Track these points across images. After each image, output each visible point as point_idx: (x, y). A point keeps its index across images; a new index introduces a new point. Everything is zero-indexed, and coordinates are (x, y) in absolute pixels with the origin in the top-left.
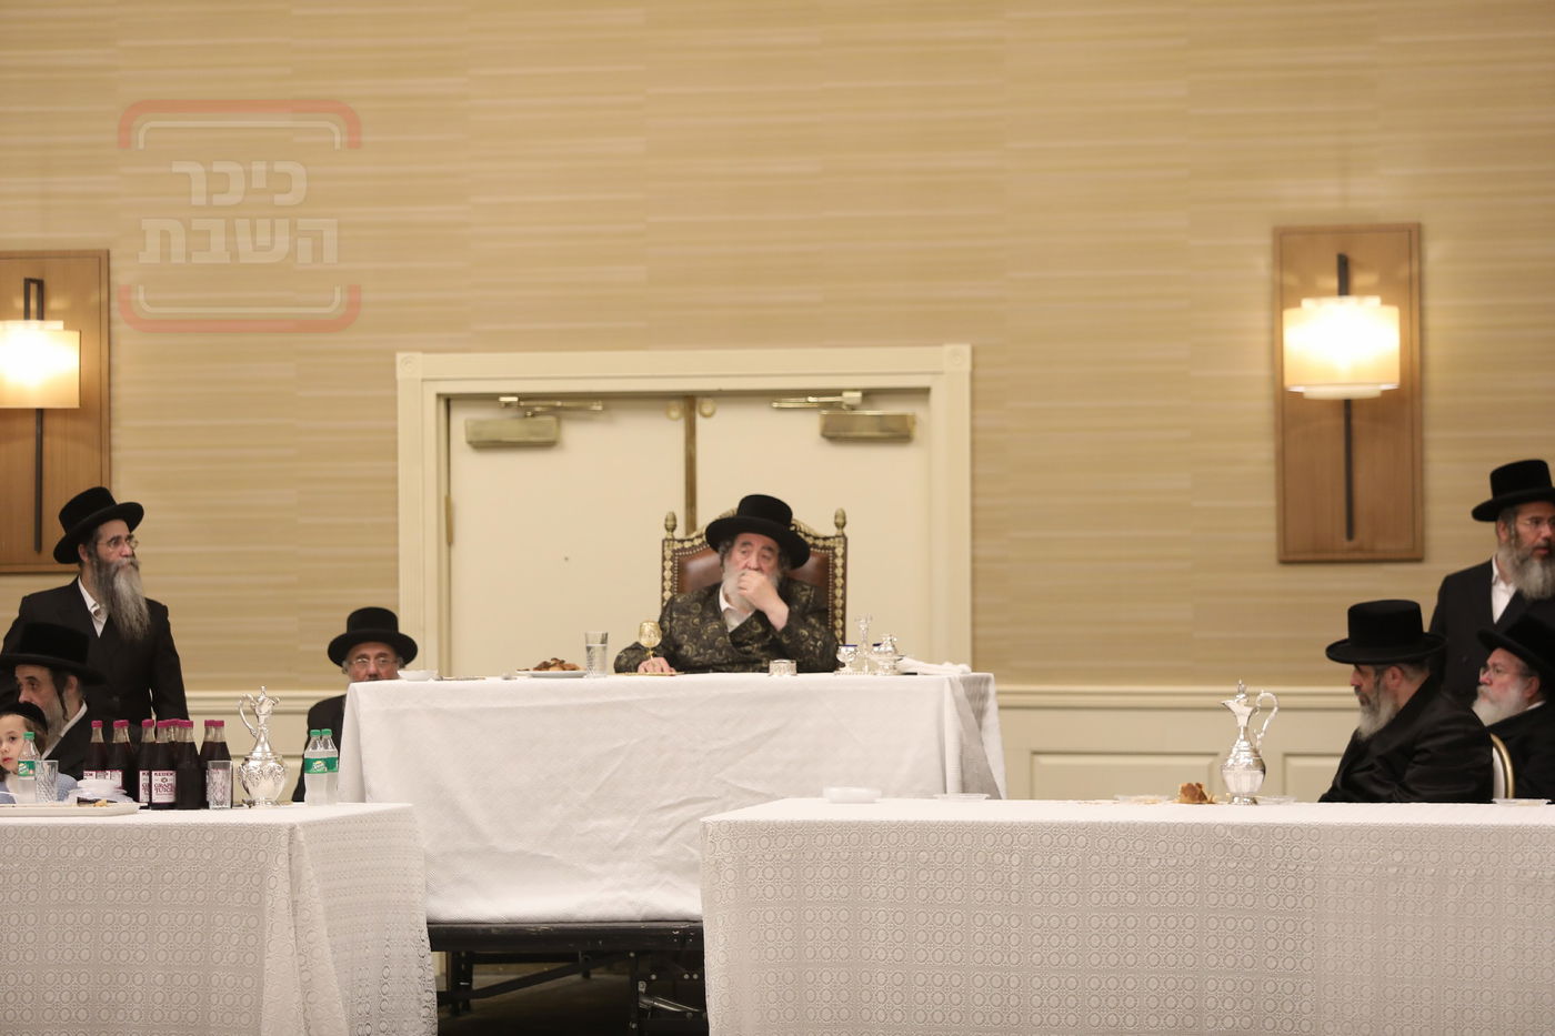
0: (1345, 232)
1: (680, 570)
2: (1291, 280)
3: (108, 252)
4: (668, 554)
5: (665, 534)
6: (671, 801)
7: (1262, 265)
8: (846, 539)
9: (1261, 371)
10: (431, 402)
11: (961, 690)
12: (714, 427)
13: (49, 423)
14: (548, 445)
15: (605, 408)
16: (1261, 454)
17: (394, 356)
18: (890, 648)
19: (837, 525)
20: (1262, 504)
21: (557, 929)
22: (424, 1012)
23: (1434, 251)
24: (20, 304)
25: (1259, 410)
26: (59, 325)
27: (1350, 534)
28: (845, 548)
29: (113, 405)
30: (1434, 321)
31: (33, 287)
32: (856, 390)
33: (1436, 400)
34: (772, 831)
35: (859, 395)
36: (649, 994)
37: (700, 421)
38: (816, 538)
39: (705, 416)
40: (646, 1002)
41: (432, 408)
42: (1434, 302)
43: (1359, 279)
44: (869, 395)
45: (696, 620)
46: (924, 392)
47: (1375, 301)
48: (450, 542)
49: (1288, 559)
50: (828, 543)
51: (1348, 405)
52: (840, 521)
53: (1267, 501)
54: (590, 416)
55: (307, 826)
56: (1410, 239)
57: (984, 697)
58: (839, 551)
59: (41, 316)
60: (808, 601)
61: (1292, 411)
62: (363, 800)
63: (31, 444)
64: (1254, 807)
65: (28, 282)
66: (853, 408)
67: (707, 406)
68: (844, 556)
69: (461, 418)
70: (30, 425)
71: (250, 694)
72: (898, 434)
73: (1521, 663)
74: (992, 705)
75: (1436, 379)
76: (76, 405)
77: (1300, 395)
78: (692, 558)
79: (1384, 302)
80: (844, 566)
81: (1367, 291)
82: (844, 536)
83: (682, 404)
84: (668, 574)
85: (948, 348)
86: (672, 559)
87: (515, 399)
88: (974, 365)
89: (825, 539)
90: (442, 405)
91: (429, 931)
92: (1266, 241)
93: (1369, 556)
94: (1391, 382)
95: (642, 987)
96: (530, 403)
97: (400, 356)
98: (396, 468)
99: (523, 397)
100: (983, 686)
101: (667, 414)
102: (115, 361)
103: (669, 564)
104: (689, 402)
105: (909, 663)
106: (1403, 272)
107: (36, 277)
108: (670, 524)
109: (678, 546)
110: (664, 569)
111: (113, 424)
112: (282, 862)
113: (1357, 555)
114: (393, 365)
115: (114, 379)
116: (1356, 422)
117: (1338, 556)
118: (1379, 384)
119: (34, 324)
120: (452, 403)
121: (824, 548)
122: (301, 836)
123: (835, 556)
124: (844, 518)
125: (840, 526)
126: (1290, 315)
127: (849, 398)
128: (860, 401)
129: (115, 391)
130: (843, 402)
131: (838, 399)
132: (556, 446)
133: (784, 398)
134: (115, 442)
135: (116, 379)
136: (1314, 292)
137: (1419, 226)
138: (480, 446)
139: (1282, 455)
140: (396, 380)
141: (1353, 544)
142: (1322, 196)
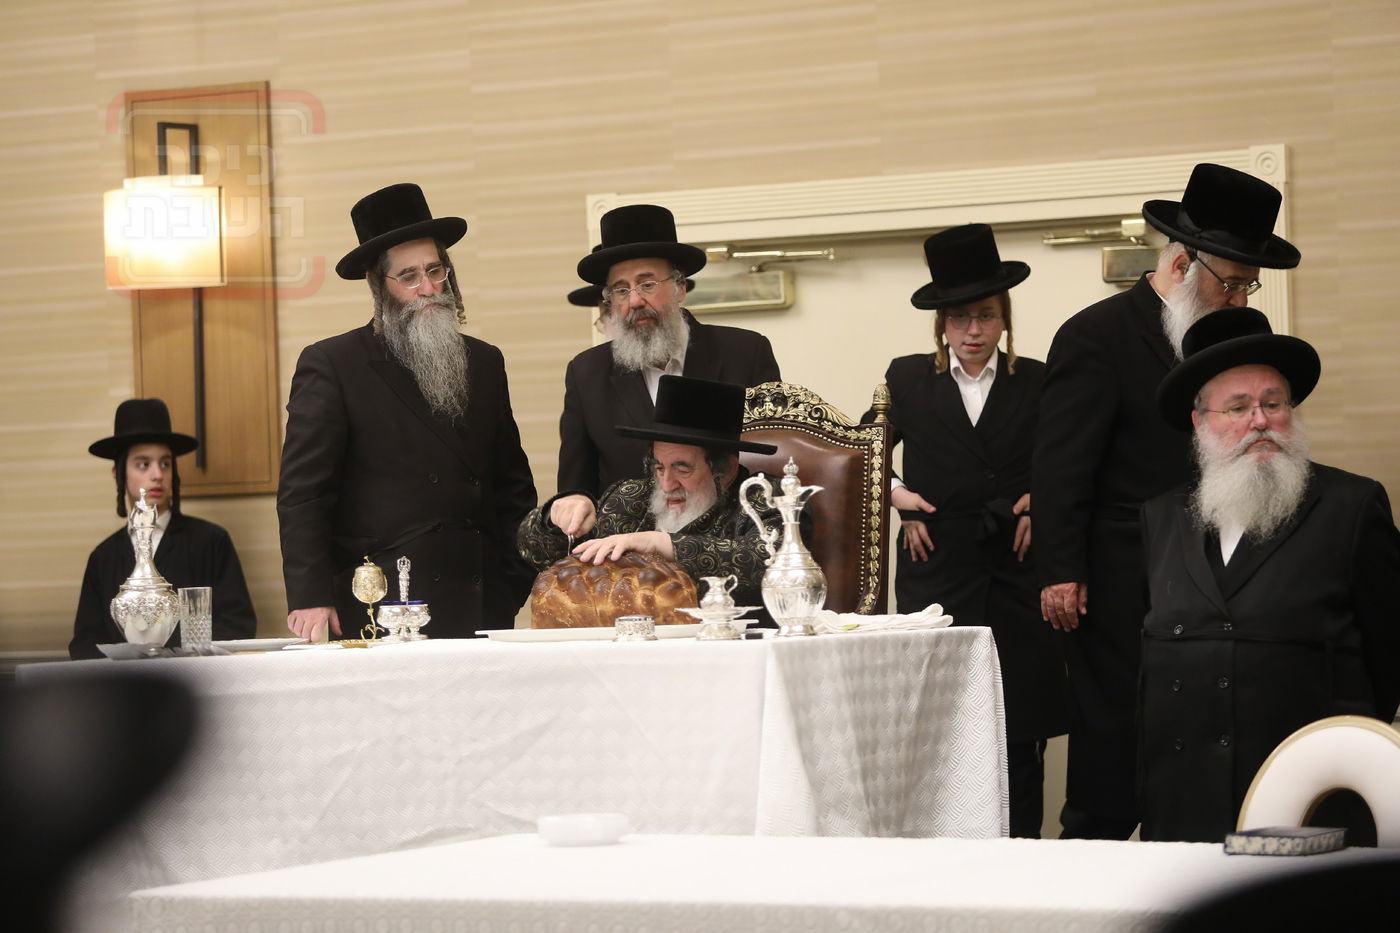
3: (267, 84)
13: (212, 307)
14: (782, 310)
15: (840, 260)
17: (583, 199)
38: (848, 429)
50: (862, 435)
63: (187, 335)
66: (1138, 242)
70: (187, 309)
85: (1255, 152)
87: (725, 249)
88: (1291, 173)
89: (860, 429)
96: (742, 254)
97: (591, 200)
99: (733, 246)
114: (584, 212)
121: (858, 442)
123: (873, 454)
127: (1130, 229)
128: (1148, 231)
129: (280, 262)
130: (1125, 233)
131: (1117, 230)
132: (791, 311)
133: (1059, 232)
134: (283, 326)
135: (281, 246)
138: (702, 314)
140: (586, 233)
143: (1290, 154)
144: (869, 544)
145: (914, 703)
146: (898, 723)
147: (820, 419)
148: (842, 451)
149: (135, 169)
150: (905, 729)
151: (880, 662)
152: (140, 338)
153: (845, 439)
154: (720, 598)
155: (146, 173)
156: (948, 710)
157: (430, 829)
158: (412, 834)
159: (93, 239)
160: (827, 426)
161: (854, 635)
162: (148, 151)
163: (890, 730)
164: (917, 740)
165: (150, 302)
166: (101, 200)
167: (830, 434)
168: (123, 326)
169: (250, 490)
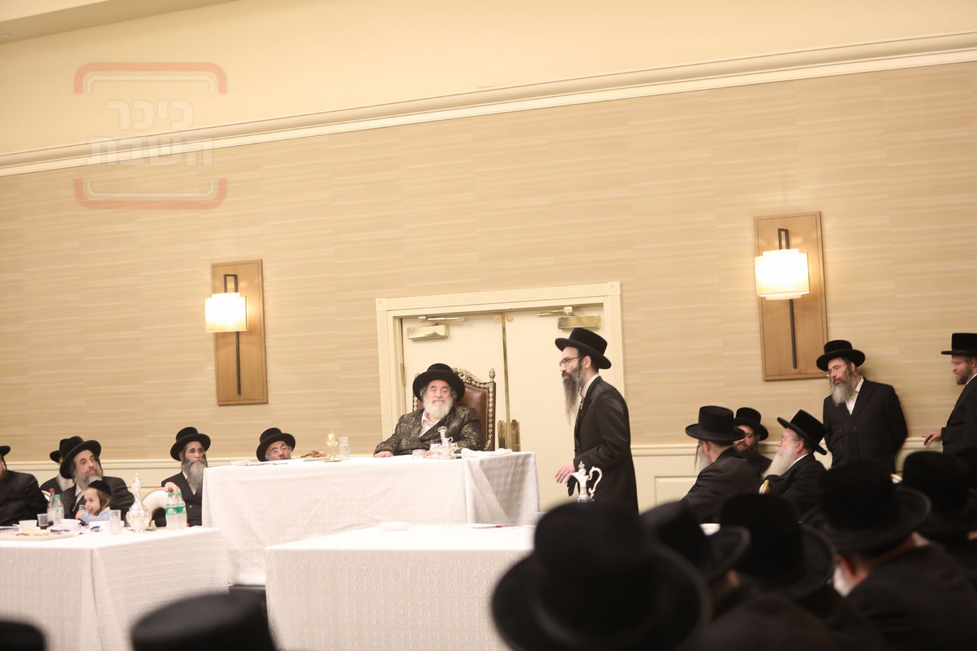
0: (784, 217)
2: (762, 242)
3: (262, 260)
7: (749, 236)
8: (495, 384)
9: (751, 290)
10: (391, 320)
13: (242, 338)
14: (444, 337)
15: (465, 320)
16: (754, 327)
17: (375, 300)
19: (491, 377)
20: (754, 353)
23: (828, 225)
25: (752, 309)
26: (243, 294)
27: (795, 366)
28: (494, 388)
29: (267, 328)
30: (830, 259)
31: (230, 278)
33: (832, 299)
35: (571, 308)
37: (507, 324)
38: (481, 384)
39: (508, 321)
41: (393, 323)
42: (828, 250)
43: (793, 241)
44: (577, 308)
46: (600, 305)
48: (404, 385)
49: (768, 380)
50: (486, 386)
51: (791, 301)
52: (492, 374)
53: (757, 351)
54: (460, 324)
56: (819, 217)
58: (492, 390)
59: (234, 291)
60: (465, 417)
61: (765, 307)
63: (234, 347)
67: (508, 316)
68: (494, 392)
69: (405, 327)
70: (234, 339)
73: (795, 434)
75: (831, 288)
77: (765, 298)
79: (800, 252)
81: (797, 246)
82: (493, 382)
83: (499, 317)
85: (609, 284)
87: (425, 317)
88: (622, 292)
89: (485, 384)
90: (397, 322)
92: (750, 224)
94: (805, 290)
96: (431, 319)
97: (377, 300)
98: (378, 352)
99: (428, 316)
101: (493, 321)
102: (266, 308)
104: (502, 313)
106: (814, 236)
107: (232, 273)
111: (267, 336)
113: (799, 376)
114: (374, 304)
116: (795, 311)
117: (790, 377)
118: (801, 291)
120: (403, 320)
121: (484, 388)
123: (489, 392)
124: (494, 373)
126: (758, 259)
127: (568, 310)
128: (573, 311)
129: (266, 322)
130: (565, 312)
131: (562, 311)
132: (449, 339)
133: (542, 311)
134: (267, 345)
135: (266, 317)
136: (769, 247)
137: (820, 212)
138: (416, 340)
139: (762, 328)
140: (375, 312)
141: (797, 370)
142: (776, 201)
143: (621, 285)
144: (489, 423)
145: (509, 479)
146: (504, 486)
147: (471, 380)
148: (479, 391)
149: (215, 290)
150: (507, 487)
151: (500, 465)
152: (217, 349)
153: (479, 387)
154: (447, 445)
155: (220, 292)
156: (522, 481)
157: (347, 524)
158: (341, 526)
159: (201, 316)
160: (473, 383)
161: (492, 457)
162: (220, 284)
163: (502, 488)
164: (511, 491)
165: (220, 337)
166: (204, 301)
167: (474, 386)
168: (211, 344)
169: (257, 402)
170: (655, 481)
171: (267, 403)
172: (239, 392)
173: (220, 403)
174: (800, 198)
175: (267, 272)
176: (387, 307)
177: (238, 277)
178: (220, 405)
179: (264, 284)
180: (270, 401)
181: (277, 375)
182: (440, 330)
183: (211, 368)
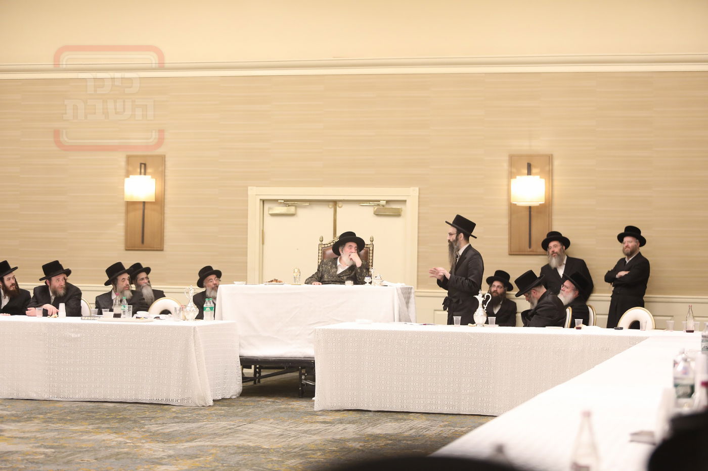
0: (530, 156)
1: (324, 253)
2: (514, 170)
3: (165, 156)
4: (320, 248)
5: (319, 242)
6: (312, 322)
7: (505, 165)
9: (505, 197)
10: (258, 201)
11: (400, 291)
12: (342, 210)
13: (147, 206)
14: (292, 215)
15: (309, 205)
16: (505, 221)
17: (247, 187)
18: (379, 278)
19: (371, 241)
20: (504, 237)
21: (278, 360)
22: (238, 383)
23: (556, 163)
24: (139, 170)
25: (504, 209)
26: (150, 177)
27: (530, 247)
28: (373, 248)
29: (165, 201)
30: (556, 183)
31: (143, 166)
32: (384, 200)
33: (556, 207)
34: (336, 332)
35: (385, 202)
36: (305, 379)
37: (338, 208)
39: (340, 207)
40: (304, 382)
41: (258, 204)
42: (556, 177)
43: (534, 170)
44: (388, 202)
45: (329, 267)
46: (405, 201)
47: (538, 177)
48: (263, 244)
49: (511, 254)
50: (368, 246)
51: (530, 207)
52: (372, 240)
53: (506, 236)
54: (305, 207)
55: (199, 327)
56: (549, 159)
57: (410, 293)
58: (371, 249)
59: (145, 174)
61: (513, 209)
62: (222, 320)
63: (141, 212)
64: (483, 327)
65: (141, 164)
66: (383, 206)
67: (340, 204)
68: (373, 250)
69: (267, 206)
70: (141, 206)
71: (188, 287)
72: (397, 214)
73: (573, 286)
74: (412, 296)
75: (556, 201)
76: (154, 201)
77: (516, 204)
78: (328, 249)
79: (540, 178)
80: (373, 253)
81: (536, 174)
82: (373, 245)
83: (331, 205)
84: (320, 254)
85: (412, 188)
86: (321, 250)
87: (283, 201)
88: (419, 193)
90: (262, 202)
91: (240, 359)
92: (506, 158)
93: (535, 253)
94: (543, 202)
95: (303, 377)
96: (287, 202)
97: (249, 188)
98: (247, 221)
99: (285, 201)
100: (409, 290)
101: (329, 206)
102: (166, 188)
103: (320, 251)
104: (335, 202)
105: (385, 283)
106: (547, 168)
107: (144, 162)
108: (321, 239)
109: (323, 246)
110: (319, 253)
111: (165, 206)
112: (192, 337)
113: (531, 253)
114: (247, 190)
115: (166, 193)
116: (532, 213)
117: (526, 253)
118: (539, 202)
119: (143, 176)
120: (265, 202)
122: (197, 329)
125: (372, 241)
126: (513, 181)
127: (382, 203)
128: (386, 204)
131: (379, 203)
132: (295, 216)
133: (363, 202)
134: (165, 212)
136: (520, 174)
137: (552, 155)
138: (273, 215)
139: (510, 223)
140: (248, 195)
141: (530, 250)
142: (524, 146)
143: (419, 189)
149: (128, 173)
152: (127, 212)
155: (133, 173)
162: (132, 169)
165: (130, 205)
168: (123, 209)
169: (155, 249)
170: (434, 313)
171: (162, 250)
172: (143, 242)
173: (127, 249)
174: (540, 145)
175: (169, 163)
176: (256, 193)
177: (147, 165)
178: (126, 250)
179: (166, 171)
180: (165, 249)
181: (171, 231)
182: (292, 210)
183: (121, 224)
